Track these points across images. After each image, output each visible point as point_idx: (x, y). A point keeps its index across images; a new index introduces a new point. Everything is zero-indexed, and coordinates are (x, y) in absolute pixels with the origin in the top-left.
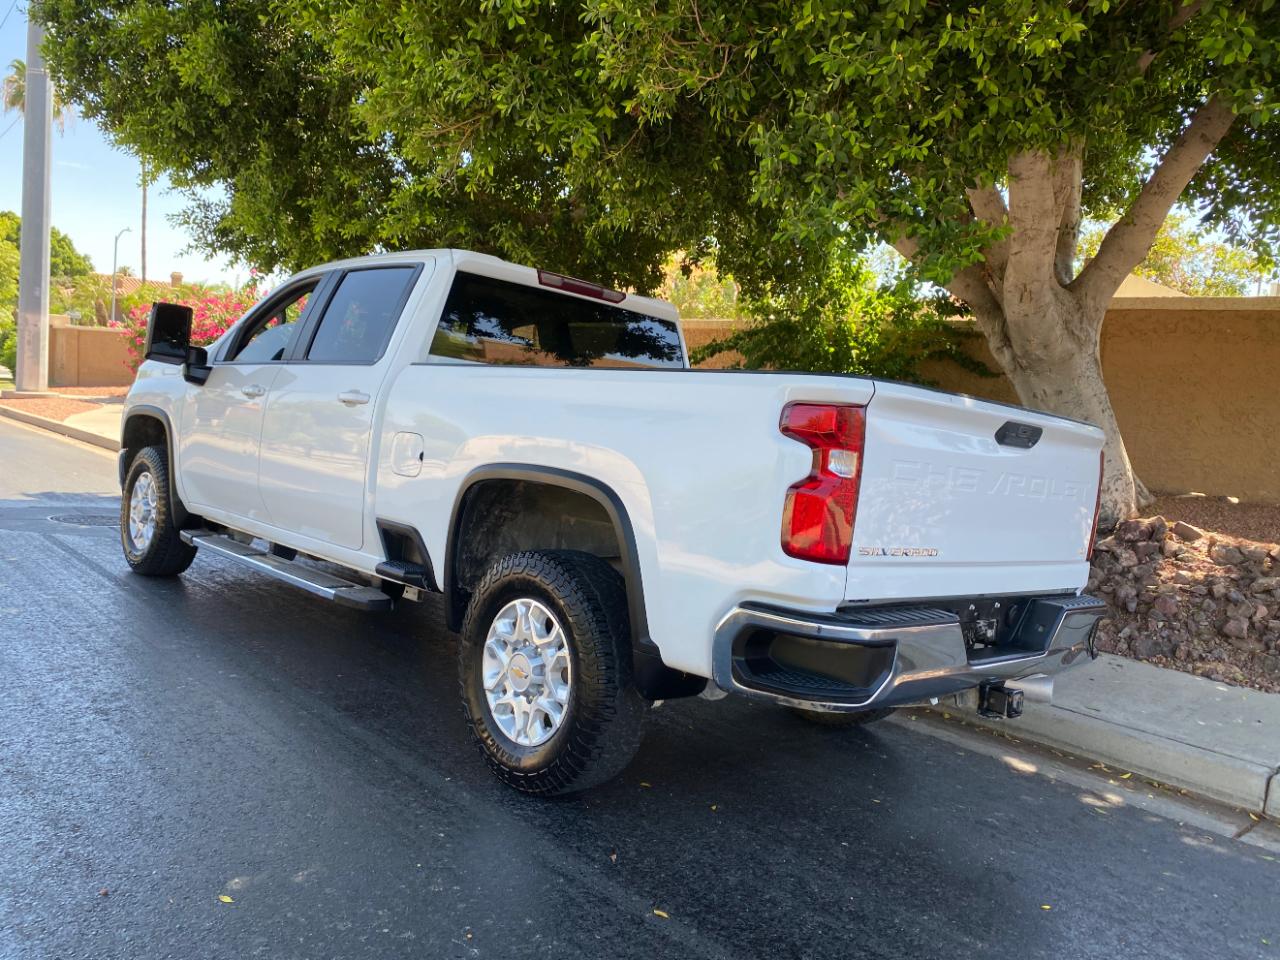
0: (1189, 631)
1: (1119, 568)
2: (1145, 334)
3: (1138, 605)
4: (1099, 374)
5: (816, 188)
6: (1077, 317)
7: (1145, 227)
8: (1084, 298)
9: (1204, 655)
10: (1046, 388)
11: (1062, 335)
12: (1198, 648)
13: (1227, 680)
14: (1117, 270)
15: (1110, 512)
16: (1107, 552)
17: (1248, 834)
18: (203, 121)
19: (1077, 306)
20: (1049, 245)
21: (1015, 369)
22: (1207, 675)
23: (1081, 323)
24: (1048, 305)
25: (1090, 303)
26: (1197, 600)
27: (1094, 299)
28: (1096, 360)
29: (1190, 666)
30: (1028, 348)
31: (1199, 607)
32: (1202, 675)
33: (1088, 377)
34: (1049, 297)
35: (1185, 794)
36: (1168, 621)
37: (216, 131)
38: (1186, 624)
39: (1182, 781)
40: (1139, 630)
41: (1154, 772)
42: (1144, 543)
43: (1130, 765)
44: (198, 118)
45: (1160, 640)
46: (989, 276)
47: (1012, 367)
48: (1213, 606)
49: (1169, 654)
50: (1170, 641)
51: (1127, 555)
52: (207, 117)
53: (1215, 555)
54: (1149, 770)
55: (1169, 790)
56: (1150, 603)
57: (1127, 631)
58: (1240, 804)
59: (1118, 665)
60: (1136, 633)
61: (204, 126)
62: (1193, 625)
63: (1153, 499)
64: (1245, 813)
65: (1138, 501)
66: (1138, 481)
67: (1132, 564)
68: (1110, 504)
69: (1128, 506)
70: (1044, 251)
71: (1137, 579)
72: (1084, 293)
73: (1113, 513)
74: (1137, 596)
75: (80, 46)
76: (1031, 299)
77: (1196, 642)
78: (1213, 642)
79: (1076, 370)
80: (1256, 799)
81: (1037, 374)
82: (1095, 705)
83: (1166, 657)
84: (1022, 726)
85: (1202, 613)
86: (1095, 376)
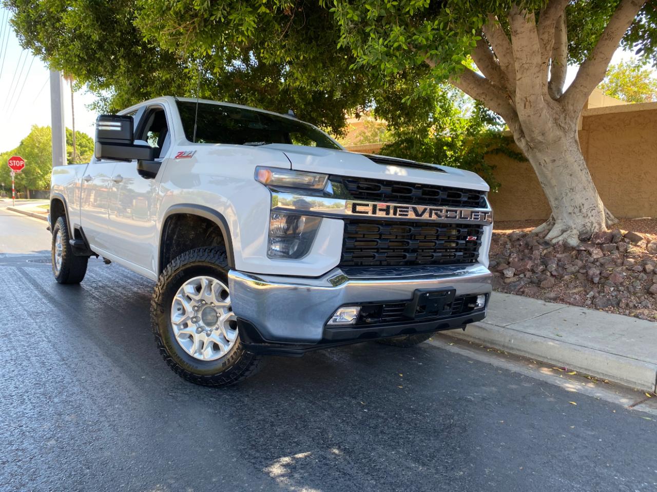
0: (629, 292)
1: (592, 259)
2: (612, 128)
3: (600, 279)
4: (578, 149)
5: (372, 35)
6: (562, 116)
7: (601, 60)
8: (566, 105)
9: (636, 305)
10: (545, 159)
11: (552, 127)
12: (634, 300)
13: (649, 319)
14: (586, 87)
15: (589, 229)
16: (585, 251)
17: (641, 405)
18: (90, 51)
19: (562, 110)
20: (537, 72)
21: (529, 149)
22: (636, 316)
23: (565, 120)
24: (542, 109)
25: (571, 108)
26: (636, 274)
27: (573, 105)
28: (576, 141)
29: (627, 312)
30: (533, 136)
31: (636, 278)
32: (634, 316)
33: (571, 151)
34: (542, 104)
35: (607, 383)
36: (617, 286)
37: (97, 56)
38: (628, 287)
39: (606, 375)
40: (599, 292)
41: (589, 370)
42: (607, 245)
43: (575, 367)
44: (88, 49)
45: (611, 298)
46: (510, 97)
47: (527, 149)
48: (645, 277)
49: (615, 305)
50: (616, 298)
51: (597, 252)
52: (92, 49)
53: (650, 249)
54: (586, 369)
55: (598, 380)
56: (607, 278)
57: (592, 293)
58: (640, 388)
59: (583, 313)
60: (597, 295)
61: (91, 53)
62: (632, 289)
63: (616, 221)
64: (643, 393)
65: (607, 222)
66: (607, 211)
67: (599, 257)
68: (589, 224)
69: (600, 224)
70: (535, 76)
71: (602, 265)
72: (566, 103)
73: (591, 230)
74: (600, 274)
75: (28, 18)
76: (531, 106)
77: (633, 298)
78: (643, 298)
79: (563, 147)
80: (650, 385)
81: (540, 151)
82: (560, 334)
83: (614, 307)
84: (514, 347)
85: (638, 281)
86: (576, 150)
